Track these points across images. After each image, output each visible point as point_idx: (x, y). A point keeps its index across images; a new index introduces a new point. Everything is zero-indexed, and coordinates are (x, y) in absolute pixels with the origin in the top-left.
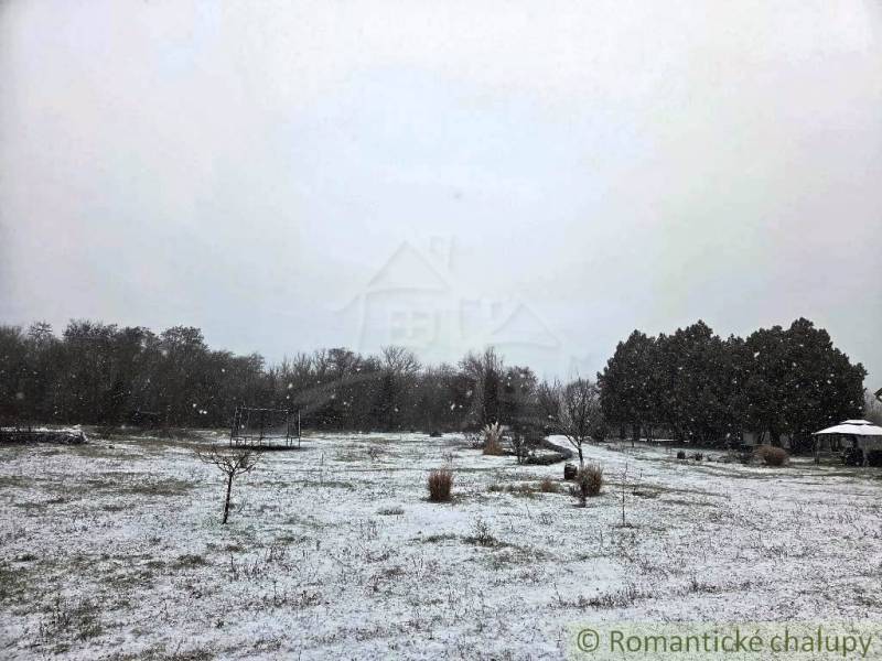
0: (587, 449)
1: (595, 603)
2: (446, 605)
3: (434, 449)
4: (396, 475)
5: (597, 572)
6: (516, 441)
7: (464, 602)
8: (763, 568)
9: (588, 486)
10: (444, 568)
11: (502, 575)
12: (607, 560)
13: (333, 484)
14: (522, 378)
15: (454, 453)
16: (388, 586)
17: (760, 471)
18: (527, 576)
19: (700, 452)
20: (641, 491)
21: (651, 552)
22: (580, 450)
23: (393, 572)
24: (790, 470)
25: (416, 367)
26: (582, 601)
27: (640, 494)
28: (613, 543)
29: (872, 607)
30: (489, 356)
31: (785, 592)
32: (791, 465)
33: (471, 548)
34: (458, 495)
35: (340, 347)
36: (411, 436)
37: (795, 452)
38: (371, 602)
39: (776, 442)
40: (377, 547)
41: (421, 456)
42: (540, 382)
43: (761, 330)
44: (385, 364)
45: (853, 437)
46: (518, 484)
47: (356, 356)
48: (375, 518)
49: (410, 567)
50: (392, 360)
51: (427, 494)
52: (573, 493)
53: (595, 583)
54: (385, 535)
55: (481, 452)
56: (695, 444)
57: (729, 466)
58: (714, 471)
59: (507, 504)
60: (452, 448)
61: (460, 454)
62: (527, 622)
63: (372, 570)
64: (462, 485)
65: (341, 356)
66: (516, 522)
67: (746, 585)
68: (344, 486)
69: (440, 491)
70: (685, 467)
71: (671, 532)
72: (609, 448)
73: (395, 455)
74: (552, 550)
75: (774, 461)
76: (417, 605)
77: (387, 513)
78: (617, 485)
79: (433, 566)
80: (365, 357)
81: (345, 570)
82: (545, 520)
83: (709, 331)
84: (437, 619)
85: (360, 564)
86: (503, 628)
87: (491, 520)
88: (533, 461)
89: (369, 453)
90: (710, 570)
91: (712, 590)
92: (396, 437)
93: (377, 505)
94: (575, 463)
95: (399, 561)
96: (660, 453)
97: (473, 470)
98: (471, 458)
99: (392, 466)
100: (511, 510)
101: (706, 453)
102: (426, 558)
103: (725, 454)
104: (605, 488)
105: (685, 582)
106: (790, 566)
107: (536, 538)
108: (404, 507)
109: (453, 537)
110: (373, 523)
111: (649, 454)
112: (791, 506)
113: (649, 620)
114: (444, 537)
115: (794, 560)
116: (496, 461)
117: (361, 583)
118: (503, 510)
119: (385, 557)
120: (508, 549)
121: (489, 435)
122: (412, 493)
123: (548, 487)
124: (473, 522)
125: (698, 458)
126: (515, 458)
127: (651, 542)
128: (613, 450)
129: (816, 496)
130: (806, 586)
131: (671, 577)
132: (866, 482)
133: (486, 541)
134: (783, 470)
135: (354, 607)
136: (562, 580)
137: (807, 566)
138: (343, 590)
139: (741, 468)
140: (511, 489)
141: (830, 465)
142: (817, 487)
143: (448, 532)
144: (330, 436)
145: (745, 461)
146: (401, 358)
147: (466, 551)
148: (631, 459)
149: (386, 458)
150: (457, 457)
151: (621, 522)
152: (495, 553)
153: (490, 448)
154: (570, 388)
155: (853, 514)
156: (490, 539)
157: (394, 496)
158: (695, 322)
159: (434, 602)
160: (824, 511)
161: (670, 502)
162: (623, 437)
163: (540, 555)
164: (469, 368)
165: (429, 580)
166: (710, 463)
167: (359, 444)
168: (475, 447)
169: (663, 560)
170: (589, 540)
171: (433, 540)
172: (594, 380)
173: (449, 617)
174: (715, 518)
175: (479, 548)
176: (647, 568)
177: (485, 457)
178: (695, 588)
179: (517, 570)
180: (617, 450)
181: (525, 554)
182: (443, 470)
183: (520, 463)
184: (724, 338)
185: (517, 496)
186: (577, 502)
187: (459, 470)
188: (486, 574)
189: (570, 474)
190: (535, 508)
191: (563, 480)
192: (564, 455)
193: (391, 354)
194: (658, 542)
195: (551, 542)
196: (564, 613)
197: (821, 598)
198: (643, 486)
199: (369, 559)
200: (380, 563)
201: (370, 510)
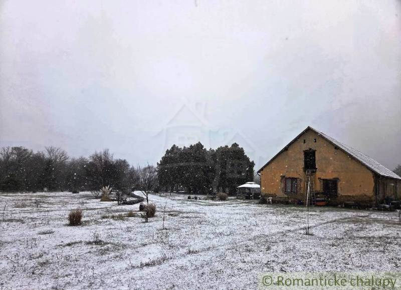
0: (150, 196)
1: (147, 265)
2: (73, 276)
3: (74, 200)
4: (51, 213)
5: (150, 251)
6: (118, 194)
7: (83, 273)
8: (215, 242)
9: (149, 213)
10: (74, 258)
11: (105, 257)
12: (155, 245)
13: (11, 220)
14: (122, 164)
15: (85, 201)
16: (41, 271)
17: (218, 202)
18: (117, 256)
19: (197, 196)
20: (173, 214)
21: (173, 239)
22: (147, 197)
23: (44, 263)
24: (227, 202)
25: (66, 158)
26: (141, 265)
27: (172, 215)
28: (158, 237)
29: (251, 252)
30: (106, 154)
31: (222, 249)
32: (228, 200)
33: (90, 246)
34: (85, 222)
35: (19, 146)
36: (61, 193)
37: (231, 194)
38: (30, 280)
39: (224, 191)
40: (36, 251)
41: (67, 203)
42: (131, 167)
43: (221, 147)
44: (47, 156)
45: (249, 189)
46: (117, 214)
47: (29, 151)
48: (35, 237)
49: (55, 259)
50: (52, 154)
51: (68, 222)
52: (143, 217)
53: (148, 256)
54: (41, 245)
55: (99, 200)
56: (195, 193)
57: (207, 201)
58: (201, 204)
59: (110, 224)
60: (84, 199)
61: (88, 201)
62: (115, 278)
63: (32, 263)
64: (88, 216)
65: (19, 151)
66: (114, 232)
67: (209, 249)
68: (17, 221)
69: (75, 220)
70: (191, 202)
71: (183, 230)
72: (160, 196)
73: (51, 204)
74: (131, 243)
75: (223, 199)
76: (57, 278)
77: (44, 233)
78: (162, 212)
79: (67, 258)
80: (35, 152)
81: (16, 265)
82: (129, 230)
83: (203, 146)
84: (69, 283)
85: (25, 261)
86: (103, 282)
87: (101, 232)
88: (126, 203)
89: (36, 203)
90: (196, 245)
91: (196, 252)
92: (52, 194)
93: (38, 230)
94: (145, 203)
95: (49, 257)
96: (181, 197)
97: (95, 209)
98: (94, 203)
99: (49, 209)
100: (112, 227)
101: (199, 196)
102: (64, 254)
103: (206, 196)
104: (156, 214)
105: (185, 250)
106: (225, 239)
107: (124, 238)
108: (54, 229)
109: (81, 242)
110: (34, 239)
111: (177, 198)
112: (227, 216)
113: (170, 268)
114: (76, 243)
115: (226, 237)
116: (107, 204)
117: (25, 271)
118: (108, 227)
119: (41, 256)
120: (109, 245)
121: (104, 192)
122: (59, 222)
123: (131, 214)
124: (92, 234)
125: (196, 198)
126: (117, 202)
127: (174, 235)
128: (162, 196)
129: (236, 211)
130: (230, 246)
131: (181, 249)
132: (252, 205)
133: (98, 242)
134: (226, 202)
135: (19, 284)
136: (133, 256)
137: (230, 239)
138: (13, 276)
139: (211, 202)
140: (113, 217)
141: (241, 199)
142: (236, 208)
143: (78, 240)
144: (11, 194)
145: (213, 199)
146: (57, 154)
147: (86, 249)
148: (169, 200)
149: (46, 205)
150: (86, 203)
151: (162, 227)
152: (102, 248)
153: (104, 198)
154: (145, 169)
155: (247, 217)
156: (100, 241)
157: (48, 224)
158: (197, 142)
159: (67, 276)
160: (238, 217)
161: (183, 217)
162: (166, 191)
163: (124, 246)
164: (95, 160)
165: (65, 265)
166: (200, 201)
167: (29, 198)
168: (97, 198)
169: (178, 242)
170: (147, 237)
171: (69, 245)
172: (156, 166)
173: (74, 282)
174: (200, 223)
175: (94, 246)
176: (171, 247)
177: (102, 202)
178: (190, 252)
179: (112, 254)
180: (164, 197)
181: (116, 247)
182: (78, 210)
183: (119, 204)
184: (208, 149)
185: (116, 220)
186: (144, 221)
187: (87, 209)
188: (96, 258)
189: (142, 208)
190: (124, 225)
191: (139, 211)
192: (140, 200)
193: (51, 151)
194: (177, 235)
195: (130, 240)
196: (133, 271)
197: (234, 251)
198: (173, 211)
199: (31, 257)
200: (37, 259)
201: (33, 233)
